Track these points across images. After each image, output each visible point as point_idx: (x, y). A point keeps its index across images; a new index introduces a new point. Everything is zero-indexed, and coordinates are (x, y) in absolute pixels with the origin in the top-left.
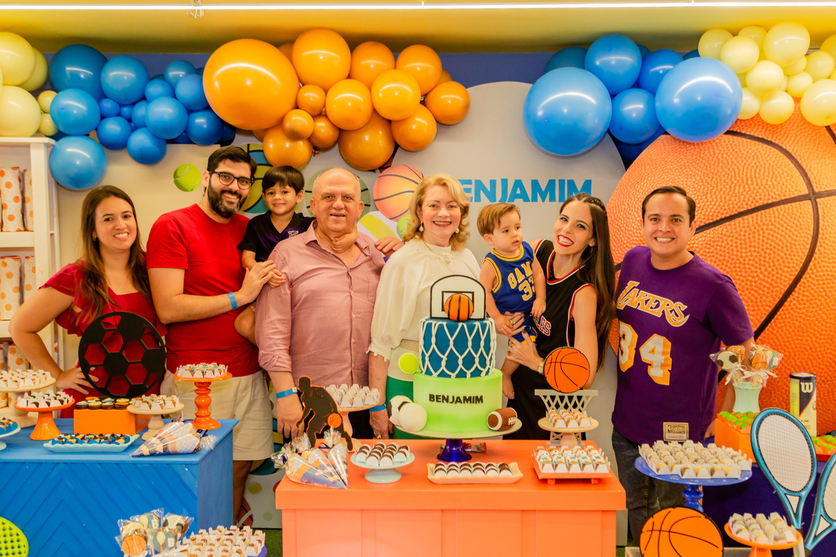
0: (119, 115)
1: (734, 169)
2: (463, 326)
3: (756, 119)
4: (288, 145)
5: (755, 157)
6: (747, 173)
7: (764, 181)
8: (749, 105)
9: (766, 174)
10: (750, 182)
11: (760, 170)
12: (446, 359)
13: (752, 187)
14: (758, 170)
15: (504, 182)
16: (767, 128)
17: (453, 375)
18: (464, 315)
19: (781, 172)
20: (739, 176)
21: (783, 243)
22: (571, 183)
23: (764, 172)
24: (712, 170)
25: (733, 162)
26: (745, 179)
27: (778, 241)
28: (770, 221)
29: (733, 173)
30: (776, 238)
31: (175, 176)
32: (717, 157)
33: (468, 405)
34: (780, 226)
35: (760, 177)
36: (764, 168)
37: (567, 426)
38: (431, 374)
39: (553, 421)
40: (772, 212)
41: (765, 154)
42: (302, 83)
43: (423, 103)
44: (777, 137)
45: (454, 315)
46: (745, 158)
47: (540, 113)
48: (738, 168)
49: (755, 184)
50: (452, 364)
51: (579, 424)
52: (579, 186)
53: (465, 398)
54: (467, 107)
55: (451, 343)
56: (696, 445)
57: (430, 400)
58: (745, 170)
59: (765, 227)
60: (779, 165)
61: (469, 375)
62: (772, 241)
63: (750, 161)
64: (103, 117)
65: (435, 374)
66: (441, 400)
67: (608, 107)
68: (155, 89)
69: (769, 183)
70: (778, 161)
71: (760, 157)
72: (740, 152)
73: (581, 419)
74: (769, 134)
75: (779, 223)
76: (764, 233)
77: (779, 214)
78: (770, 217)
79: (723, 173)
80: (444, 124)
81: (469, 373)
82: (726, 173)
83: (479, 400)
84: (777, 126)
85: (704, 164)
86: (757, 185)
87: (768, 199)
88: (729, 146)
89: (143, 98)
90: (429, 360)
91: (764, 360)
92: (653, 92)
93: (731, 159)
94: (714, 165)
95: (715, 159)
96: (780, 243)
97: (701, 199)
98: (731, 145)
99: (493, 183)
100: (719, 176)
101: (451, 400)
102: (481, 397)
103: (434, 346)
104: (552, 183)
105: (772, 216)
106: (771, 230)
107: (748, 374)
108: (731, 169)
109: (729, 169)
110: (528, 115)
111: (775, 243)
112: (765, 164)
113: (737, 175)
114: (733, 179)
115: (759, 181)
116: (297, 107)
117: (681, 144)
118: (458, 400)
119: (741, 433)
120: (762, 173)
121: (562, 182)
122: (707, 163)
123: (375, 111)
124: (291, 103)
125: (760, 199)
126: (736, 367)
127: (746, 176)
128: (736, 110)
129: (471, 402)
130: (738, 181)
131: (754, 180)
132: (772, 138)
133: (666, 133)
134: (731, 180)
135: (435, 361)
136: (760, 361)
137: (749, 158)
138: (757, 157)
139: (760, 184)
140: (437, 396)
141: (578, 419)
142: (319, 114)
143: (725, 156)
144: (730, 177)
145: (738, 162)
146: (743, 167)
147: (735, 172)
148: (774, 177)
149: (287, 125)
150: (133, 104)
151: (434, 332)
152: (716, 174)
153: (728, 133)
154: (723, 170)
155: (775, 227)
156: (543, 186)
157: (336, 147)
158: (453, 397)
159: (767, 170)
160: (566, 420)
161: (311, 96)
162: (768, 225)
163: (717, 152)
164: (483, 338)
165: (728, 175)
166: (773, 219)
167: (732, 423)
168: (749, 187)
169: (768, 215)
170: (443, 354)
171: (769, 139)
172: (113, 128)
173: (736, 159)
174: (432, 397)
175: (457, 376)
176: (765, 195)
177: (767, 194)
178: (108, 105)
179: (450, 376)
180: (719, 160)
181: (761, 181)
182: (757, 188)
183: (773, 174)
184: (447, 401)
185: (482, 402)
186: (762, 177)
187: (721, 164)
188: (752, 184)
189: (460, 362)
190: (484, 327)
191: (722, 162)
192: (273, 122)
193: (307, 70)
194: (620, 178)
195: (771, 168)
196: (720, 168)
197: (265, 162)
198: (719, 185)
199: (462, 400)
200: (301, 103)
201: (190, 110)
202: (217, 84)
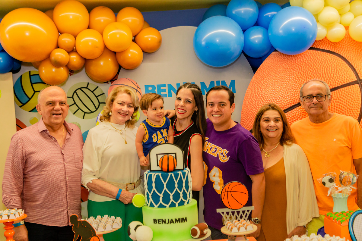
1: (315, 69)
2: (171, 175)
3: (325, 40)
4: (54, 70)
5: (326, 61)
6: (322, 70)
7: (332, 75)
8: (321, 32)
9: (333, 71)
10: (324, 76)
11: (329, 69)
12: (162, 196)
13: (326, 79)
14: (328, 69)
16: (331, 45)
17: (168, 206)
18: (171, 168)
19: (341, 69)
20: (318, 73)
21: (345, 109)
23: (332, 69)
24: (303, 70)
25: (314, 65)
26: (321, 74)
27: (342, 108)
28: (337, 97)
29: (315, 71)
30: (342, 106)
32: (305, 63)
33: (178, 224)
34: (343, 100)
35: (329, 73)
36: (332, 67)
37: (239, 231)
38: (153, 206)
39: (230, 228)
40: (338, 92)
41: (331, 59)
42: (60, 32)
43: (134, 41)
44: (337, 49)
45: (165, 167)
46: (321, 62)
47: (203, 43)
48: (317, 68)
49: (327, 76)
50: (166, 199)
51: (246, 229)
52: (228, 83)
53: (176, 220)
54: (160, 42)
55: (165, 186)
56: (317, 236)
57: (154, 223)
58: (321, 69)
59: (335, 101)
60: (339, 65)
61: (177, 205)
62: (339, 108)
63: (323, 63)
65: (156, 206)
66: (161, 222)
67: (242, 38)
69: (335, 76)
70: (339, 63)
71: (328, 61)
72: (318, 59)
73: (247, 226)
74: (333, 48)
75: (342, 98)
76: (334, 104)
77: (342, 93)
78: (337, 95)
79: (309, 72)
80: (148, 52)
81: (177, 204)
82: (311, 71)
83: (185, 220)
84: (336, 43)
85: (298, 67)
86: (328, 77)
87: (335, 85)
88: (311, 56)
90: (152, 198)
91: (349, 180)
92: (267, 28)
93: (313, 63)
94: (304, 67)
95: (304, 64)
96: (344, 109)
97: (298, 87)
98: (312, 55)
100: (307, 73)
101: (167, 221)
102: (186, 218)
103: (154, 188)
105: (338, 94)
106: (338, 102)
107: (340, 189)
108: (313, 69)
109: (312, 69)
110: (197, 45)
111: (341, 109)
112: (332, 65)
113: (317, 72)
114: (315, 75)
115: (329, 75)
116: (58, 47)
117: (285, 56)
118: (172, 221)
119: (342, 226)
120: (330, 70)
121: (218, 82)
122: (299, 67)
123: (105, 47)
124: (54, 45)
125: (331, 85)
126: (333, 186)
127: (322, 72)
128: (314, 35)
129: (179, 222)
130: (318, 76)
131: (327, 74)
132: (334, 50)
133: (276, 51)
134: (314, 75)
135: (156, 198)
136: (347, 180)
137: (323, 62)
138: (327, 61)
139: (330, 77)
140: (158, 220)
141: (245, 226)
142: (72, 50)
143: (309, 62)
144: (313, 74)
145: (317, 64)
146: (320, 67)
147: (316, 71)
148: (337, 72)
149: (53, 58)
151: (154, 180)
152: (305, 72)
153: (311, 48)
154: (309, 70)
155: (340, 100)
156: (208, 85)
157: (84, 70)
158: (169, 220)
159: (333, 69)
160: (238, 226)
161: (66, 40)
162: (336, 99)
163: (305, 60)
164: (184, 181)
165: (312, 72)
166: (339, 96)
167: (336, 220)
168: (324, 79)
169: (336, 94)
170: (160, 193)
171: (333, 51)
173: (316, 63)
174: (155, 221)
175: (170, 206)
176: (333, 83)
177: (334, 82)
179: (165, 207)
180: (306, 64)
181: (330, 75)
182: (328, 79)
183: (337, 70)
184: (165, 222)
185: (186, 221)
186: (331, 72)
187: (307, 67)
188: (326, 77)
189: (171, 197)
190: (184, 174)
191: (308, 65)
192: (44, 56)
193: (63, 25)
194: (251, 77)
195: (335, 67)
196: (307, 69)
197: (40, 81)
198: (307, 78)
199: (174, 221)
200: (60, 45)
202: (7, 36)
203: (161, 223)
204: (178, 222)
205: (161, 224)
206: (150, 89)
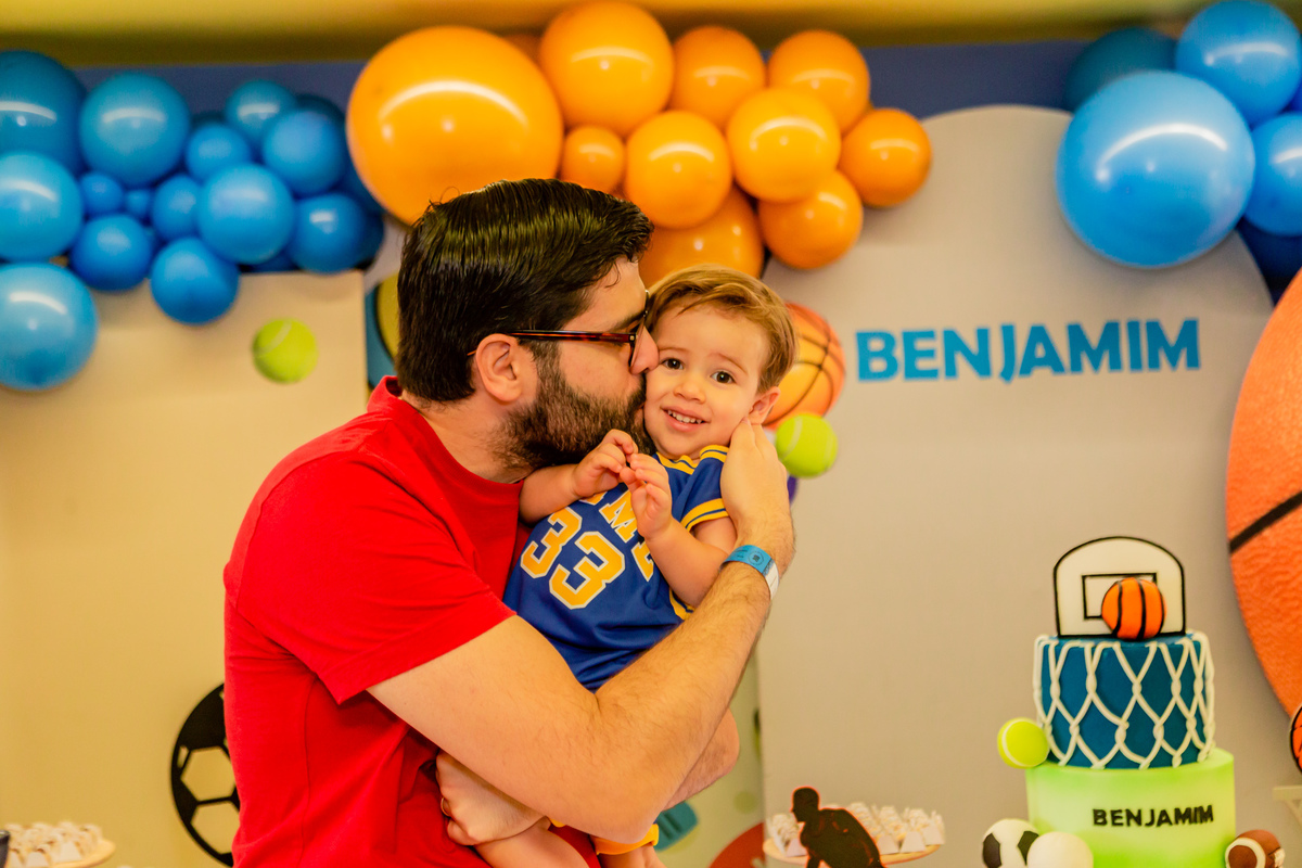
0: (122, 209)
2: (1159, 651)
12: (1127, 725)
15: (1008, 332)
17: (1145, 762)
18: (1152, 625)
22: (1155, 329)
31: (256, 347)
33: (1185, 828)
38: (1088, 764)
42: (568, 123)
43: (841, 168)
45: (1131, 623)
47: (1103, 175)
50: (1140, 737)
52: (1172, 333)
53: (1177, 811)
55: (1137, 689)
57: (1096, 823)
61: (1177, 760)
64: (89, 215)
65: (1098, 764)
66: (1123, 821)
68: (211, 147)
81: (1177, 755)
83: (1203, 815)
89: (181, 167)
90: (1081, 733)
99: (983, 335)
101: (1146, 818)
102: (1210, 808)
103: (1092, 696)
104: (1111, 329)
118: (1164, 818)
121: (1133, 327)
123: (735, 186)
129: (1190, 822)
135: (1097, 733)
140: (1113, 812)
150: (154, 184)
151: (1091, 665)
156: (1094, 336)
158: (1152, 812)
161: (596, 151)
164: (1176, 676)
170: (1119, 714)
172: (114, 241)
174: (1099, 817)
175: (1153, 765)
178: (100, 188)
179: (1136, 765)
184: (1138, 820)
185: (1212, 820)
189: (1159, 732)
193: (588, 95)
199: (1172, 817)
201: (299, 193)
202: (387, 132)
203: (1121, 824)
204: (1187, 821)
205: (1125, 827)
206: (876, 345)
